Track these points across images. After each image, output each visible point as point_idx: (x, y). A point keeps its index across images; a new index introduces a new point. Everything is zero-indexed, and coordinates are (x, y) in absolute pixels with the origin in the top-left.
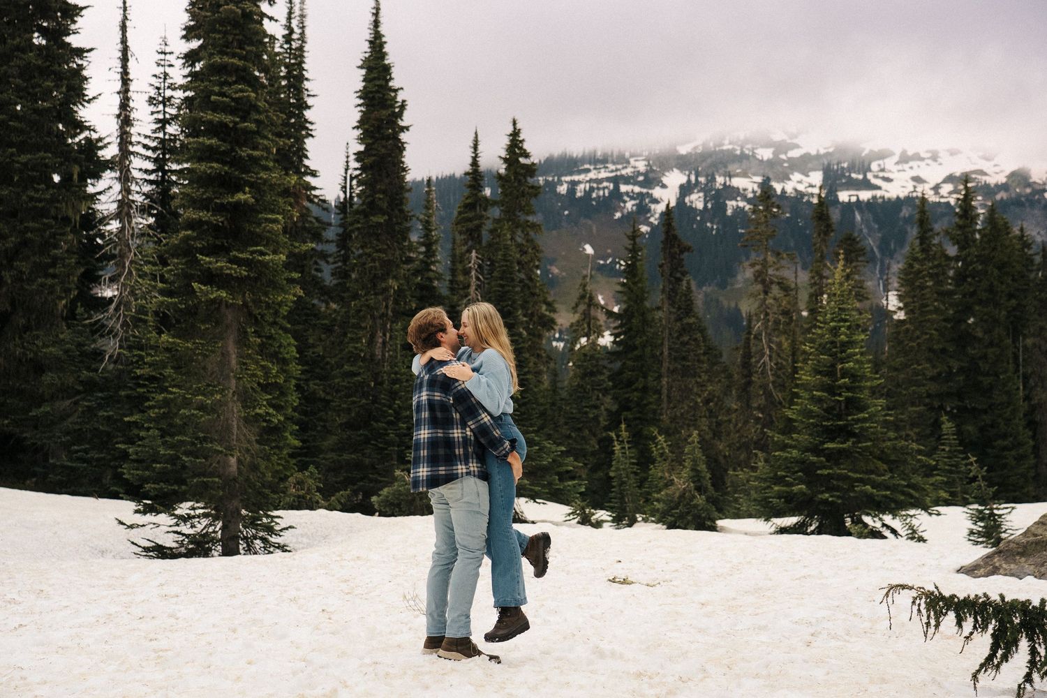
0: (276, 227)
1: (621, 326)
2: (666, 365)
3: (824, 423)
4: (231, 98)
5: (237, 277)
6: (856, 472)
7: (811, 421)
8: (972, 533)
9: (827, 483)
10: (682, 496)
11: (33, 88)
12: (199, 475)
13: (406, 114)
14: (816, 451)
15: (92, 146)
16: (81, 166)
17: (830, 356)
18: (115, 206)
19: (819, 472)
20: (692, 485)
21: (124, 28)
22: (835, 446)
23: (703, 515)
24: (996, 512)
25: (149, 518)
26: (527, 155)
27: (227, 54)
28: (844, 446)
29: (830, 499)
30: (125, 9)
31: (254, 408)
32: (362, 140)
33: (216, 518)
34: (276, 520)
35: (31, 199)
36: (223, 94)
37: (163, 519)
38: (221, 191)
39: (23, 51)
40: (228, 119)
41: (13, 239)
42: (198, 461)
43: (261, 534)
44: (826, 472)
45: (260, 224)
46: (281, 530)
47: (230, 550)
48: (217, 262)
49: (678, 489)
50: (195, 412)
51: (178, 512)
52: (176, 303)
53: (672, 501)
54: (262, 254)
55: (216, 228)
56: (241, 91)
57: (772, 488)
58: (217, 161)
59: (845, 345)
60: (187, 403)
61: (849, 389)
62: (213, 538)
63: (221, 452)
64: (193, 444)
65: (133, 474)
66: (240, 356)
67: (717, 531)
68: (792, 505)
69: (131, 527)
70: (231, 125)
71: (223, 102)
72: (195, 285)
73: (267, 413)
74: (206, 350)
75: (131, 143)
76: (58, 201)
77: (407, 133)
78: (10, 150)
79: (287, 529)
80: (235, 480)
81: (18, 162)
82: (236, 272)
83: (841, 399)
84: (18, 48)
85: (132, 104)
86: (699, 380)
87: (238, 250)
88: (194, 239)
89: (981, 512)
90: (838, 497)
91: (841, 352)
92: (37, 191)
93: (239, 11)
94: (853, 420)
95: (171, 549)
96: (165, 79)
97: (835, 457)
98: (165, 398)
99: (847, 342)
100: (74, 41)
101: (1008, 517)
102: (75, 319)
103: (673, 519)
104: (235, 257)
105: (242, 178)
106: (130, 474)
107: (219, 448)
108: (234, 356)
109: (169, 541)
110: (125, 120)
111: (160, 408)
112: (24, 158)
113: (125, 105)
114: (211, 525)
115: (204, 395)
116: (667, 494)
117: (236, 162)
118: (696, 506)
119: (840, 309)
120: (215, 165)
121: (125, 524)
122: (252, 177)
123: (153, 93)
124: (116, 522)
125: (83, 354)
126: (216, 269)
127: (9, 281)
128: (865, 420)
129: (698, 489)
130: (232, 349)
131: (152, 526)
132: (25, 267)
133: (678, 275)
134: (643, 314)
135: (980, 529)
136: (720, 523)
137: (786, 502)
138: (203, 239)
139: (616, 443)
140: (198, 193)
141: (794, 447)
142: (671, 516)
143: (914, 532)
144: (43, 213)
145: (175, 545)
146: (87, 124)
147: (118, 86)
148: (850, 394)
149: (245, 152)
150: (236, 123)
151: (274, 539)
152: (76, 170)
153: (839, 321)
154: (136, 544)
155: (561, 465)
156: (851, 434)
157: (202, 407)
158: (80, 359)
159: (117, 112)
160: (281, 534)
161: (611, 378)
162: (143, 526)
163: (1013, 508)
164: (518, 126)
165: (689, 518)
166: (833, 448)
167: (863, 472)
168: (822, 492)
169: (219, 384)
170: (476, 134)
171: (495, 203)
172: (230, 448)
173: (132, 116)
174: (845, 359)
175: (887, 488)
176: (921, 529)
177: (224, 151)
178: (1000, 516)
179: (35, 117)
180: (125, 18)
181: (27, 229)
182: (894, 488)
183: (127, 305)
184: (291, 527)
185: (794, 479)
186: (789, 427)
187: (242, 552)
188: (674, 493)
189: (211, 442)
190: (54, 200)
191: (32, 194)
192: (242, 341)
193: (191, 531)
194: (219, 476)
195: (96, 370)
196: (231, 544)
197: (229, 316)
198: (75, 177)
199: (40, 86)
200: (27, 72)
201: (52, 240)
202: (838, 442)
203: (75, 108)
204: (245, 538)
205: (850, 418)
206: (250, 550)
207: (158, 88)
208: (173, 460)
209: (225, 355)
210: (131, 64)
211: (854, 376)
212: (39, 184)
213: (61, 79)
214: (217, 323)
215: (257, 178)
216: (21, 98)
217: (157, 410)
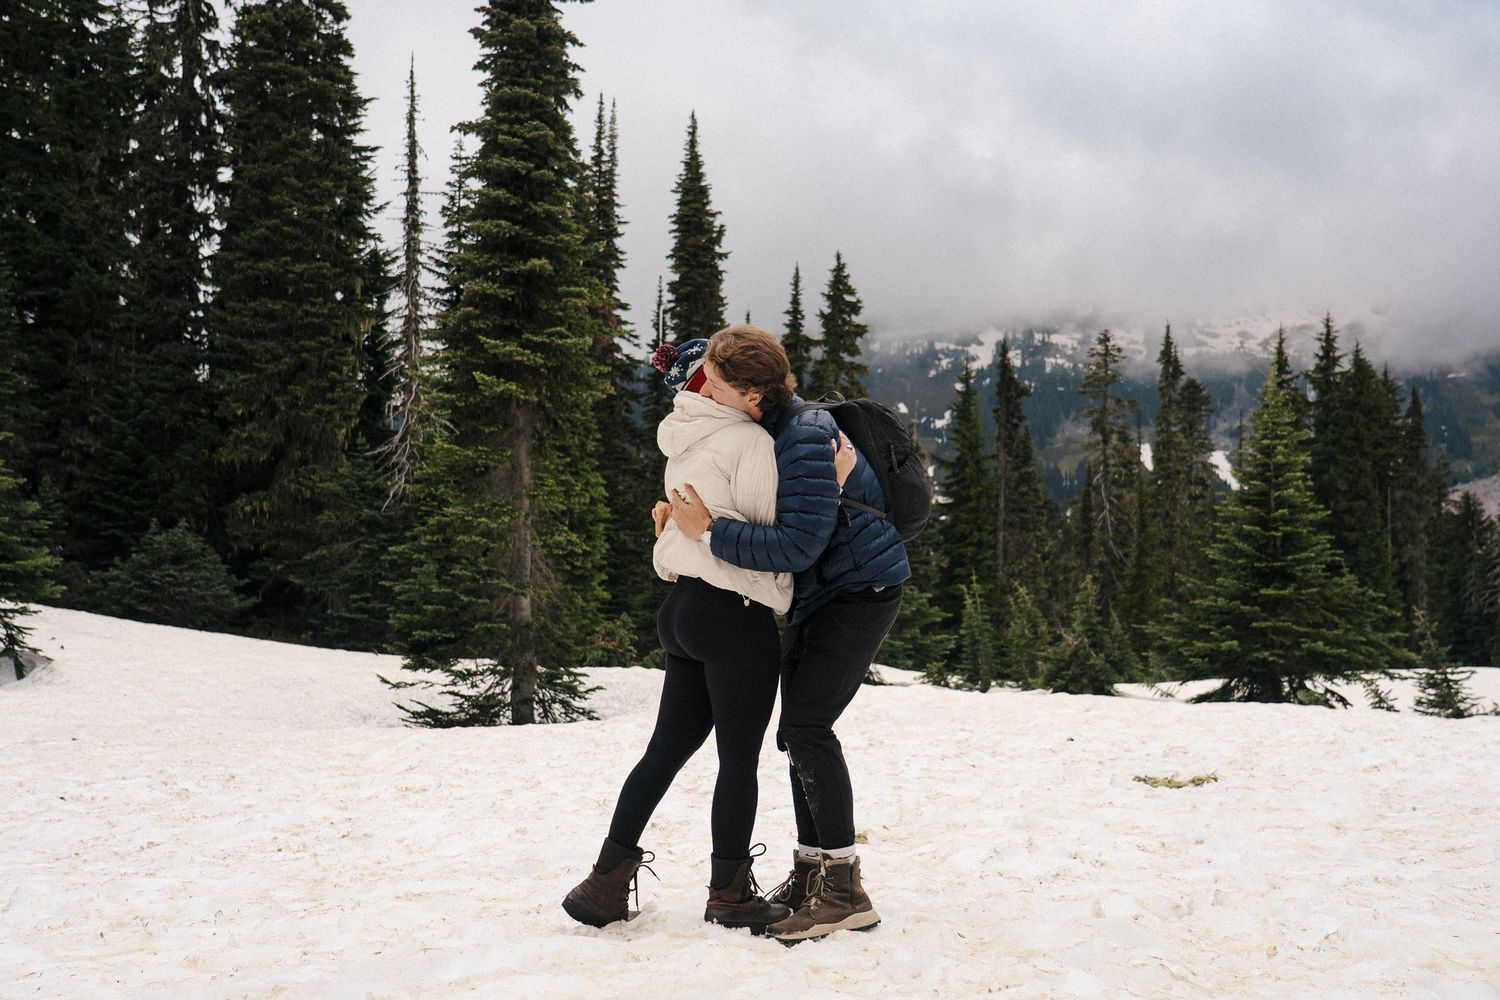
0: (579, 302)
1: (954, 475)
2: (1002, 517)
3: (1256, 565)
4: (524, 138)
5: (530, 367)
6: (1299, 624)
7: (1240, 561)
8: (1419, 702)
9: (1263, 638)
10: (1075, 654)
11: (310, 188)
12: (483, 619)
13: (724, 240)
14: (1245, 598)
15: (377, 260)
16: (364, 279)
17: (1263, 481)
18: (401, 322)
19: (1254, 624)
20: (1086, 640)
21: (411, 120)
22: (1273, 592)
23: (1103, 678)
24: (1449, 676)
25: (421, 674)
26: (852, 292)
27: (520, 85)
28: (1285, 592)
29: (1271, 659)
30: (413, 99)
31: (553, 534)
32: (676, 268)
33: (504, 675)
34: (580, 678)
35: (307, 314)
36: (514, 135)
37: (439, 676)
38: (511, 257)
39: (300, 148)
40: (519, 165)
41: (287, 360)
42: (480, 601)
43: (562, 696)
44: (1263, 624)
45: (560, 300)
46: (586, 692)
47: (521, 718)
48: (505, 346)
49: (1069, 645)
50: (477, 539)
51: (458, 668)
52: (452, 401)
53: (1060, 661)
54: (562, 336)
55: (506, 307)
56: (536, 129)
57: (1193, 645)
58: (506, 219)
59: (1279, 467)
60: (468, 529)
61: (1286, 522)
62: (500, 702)
63: (510, 590)
64: (475, 580)
65: (398, 618)
66: (535, 469)
67: (1113, 695)
68: (1217, 665)
69: (397, 686)
70: (524, 172)
71: (512, 144)
72: (477, 375)
73: (570, 542)
74: (493, 460)
75: (420, 251)
76: (338, 317)
77: (726, 260)
78: (284, 259)
79: (593, 690)
80: (528, 626)
81: (292, 272)
82: (529, 360)
83: (1279, 534)
84: (293, 144)
85: (420, 207)
86: (1038, 533)
87: (533, 333)
88: (477, 317)
89: (1432, 676)
90: (1279, 656)
91: (1277, 478)
92: (313, 304)
93: (535, 28)
94: (1294, 560)
95: (447, 714)
96: (460, 187)
97: (1273, 607)
98: (439, 522)
99: (1286, 464)
100: (358, 140)
101: (1466, 684)
102: (356, 451)
103: (1063, 682)
104: (528, 340)
105: (537, 241)
106: (395, 618)
107: (508, 585)
108: (527, 470)
109: (446, 704)
110: (413, 225)
111: (433, 534)
112: (299, 268)
113: (412, 208)
114: (498, 684)
115: (488, 517)
116: (1055, 653)
117: (532, 221)
118: (1092, 666)
119: (1274, 423)
120: (503, 223)
121: (388, 682)
122: (550, 239)
123: (446, 202)
124: (379, 680)
125: (363, 490)
126: (504, 355)
127: (283, 408)
128: (1308, 560)
129: (1093, 645)
130: (526, 463)
131: (424, 685)
132: (298, 390)
133: (1015, 421)
134: (978, 462)
135: (1432, 698)
136: (1119, 687)
137: (1209, 662)
138: (487, 319)
139: (967, 597)
140: (480, 260)
141: (1217, 594)
142: (1062, 678)
143: (1381, 700)
144: (321, 330)
145: (455, 709)
146: (371, 232)
147: (405, 186)
148: (1289, 529)
149: (539, 208)
150: (529, 171)
151: (577, 703)
152: (359, 284)
153: (1273, 439)
154: (402, 708)
155: (924, 615)
156: (1292, 579)
157: (487, 533)
158: (361, 495)
159: (405, 216)
160: (587, 696)
161: (941, 532)
162: (413, 685)
163: (1473, 672)
164: (843, 261)
165: (1085, 681)
166: (1270, 596)
167: (1308, 625)
168: (1258, 650)
169: (507, 503)
170: (797, 269)
171: (817, 343)
172: (522, 586)
173: (421, 220)
174: (1280, 485)
175: (1340, 645)
176: (1391, 696)
177: (514, 206)
178: (1456, 682)
179: (310, 220)
180: (413, 110)
181: (303, 349)
182: (1348, 645)
183: (414, 435)
184: (599, 688)
185: (1222, 634)
186: (1210, 569)
187: (537, 719)
188: (1064, 651)
189: (498, 578)
190: (331, 316)
191: (308, 308)
192: (537, 451)
193: (473, 692)
194: (508, 623)
195: (379, 509)
196: (524, 709)
197: (521, 419)
198: (358, 291)
199: (318, 187)
200: (302, 171)
201: (330, 361)
202: (1275, 588)
203: (361, 219)
204: (542, 702)
205: (1290, 558)
206: (547, 716)
207: (452, 198)
208: (449, 601)
209: (515, 468)
210: (420, 161)
211: (1292, 507)
212: (316, 297)
213: (341, 179)
214: (506, 425)
215: (556, 241)
216: (296, 200)
217: (429, 537)
